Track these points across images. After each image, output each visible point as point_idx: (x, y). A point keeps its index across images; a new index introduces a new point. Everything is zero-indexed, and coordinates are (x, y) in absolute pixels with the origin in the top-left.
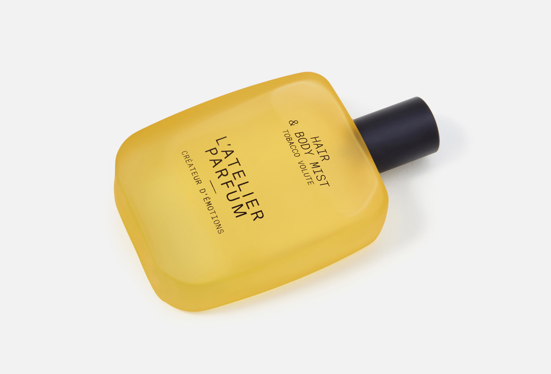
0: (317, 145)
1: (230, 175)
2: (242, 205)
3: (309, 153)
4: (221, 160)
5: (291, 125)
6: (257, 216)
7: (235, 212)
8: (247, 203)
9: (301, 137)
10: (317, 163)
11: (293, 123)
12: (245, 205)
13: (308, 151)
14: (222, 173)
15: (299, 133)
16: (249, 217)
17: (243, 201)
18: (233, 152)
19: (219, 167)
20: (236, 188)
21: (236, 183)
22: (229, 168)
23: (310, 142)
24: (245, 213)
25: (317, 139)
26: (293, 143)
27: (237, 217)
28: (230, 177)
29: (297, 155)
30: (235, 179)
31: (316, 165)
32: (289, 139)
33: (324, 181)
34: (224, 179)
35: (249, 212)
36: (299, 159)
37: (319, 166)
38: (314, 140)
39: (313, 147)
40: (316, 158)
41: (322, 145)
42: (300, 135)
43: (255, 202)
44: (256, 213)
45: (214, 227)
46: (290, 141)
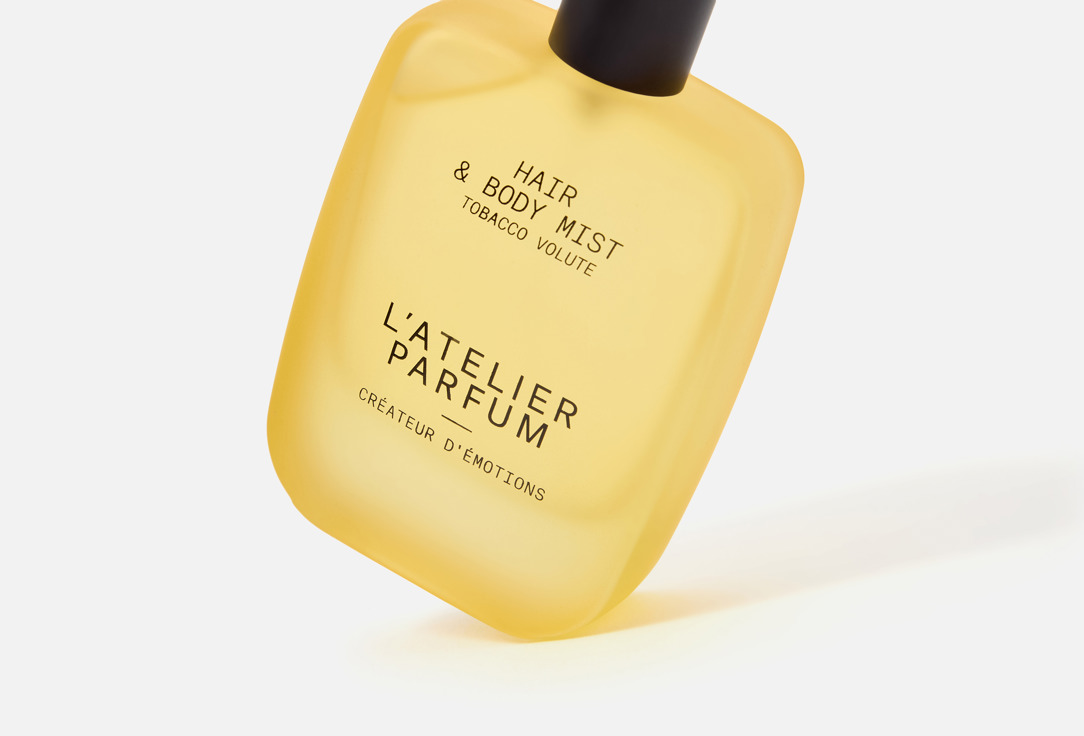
0: (534, 180)
1: (461, 376)
2: (526, 417)
3: (536, 211)
4: (424, 360)
5: (463, 178)
6: (568, 415)
7: (529, 440)
8: (530, 406)
9: (498, 190)
10: (566, 218)
11: (462, 172)
12: (530, 412)
13: (530, 209)
14: (446, 384)
15: (488, 184)
16: (556, 429)
17: (521, 408)
18: (425, 324)
19: (433, 376)
20: (491, 393)
21: (482, 383)
22: (447, 364)
23: (519, 185)
24: (544, 427)
25: (526, 168)
26: (496, 215)
27: (539, 446)
28: (465, 382)
29: (522, 234)
30: (475, 377)
31: (566, 225)
32: (483, 213)
33: (607, 246)
34: (459, 393)
35: (548, 419)
36: (532, 240)
37: (574, 222)
38: (522, 176)
39: (532, 191)
40: (556, 210)
41: (542, 173)
42: (492, 186)
43: (540, 393)
44: (560, 410)
45: (523, 495)
46: (490, 216)
